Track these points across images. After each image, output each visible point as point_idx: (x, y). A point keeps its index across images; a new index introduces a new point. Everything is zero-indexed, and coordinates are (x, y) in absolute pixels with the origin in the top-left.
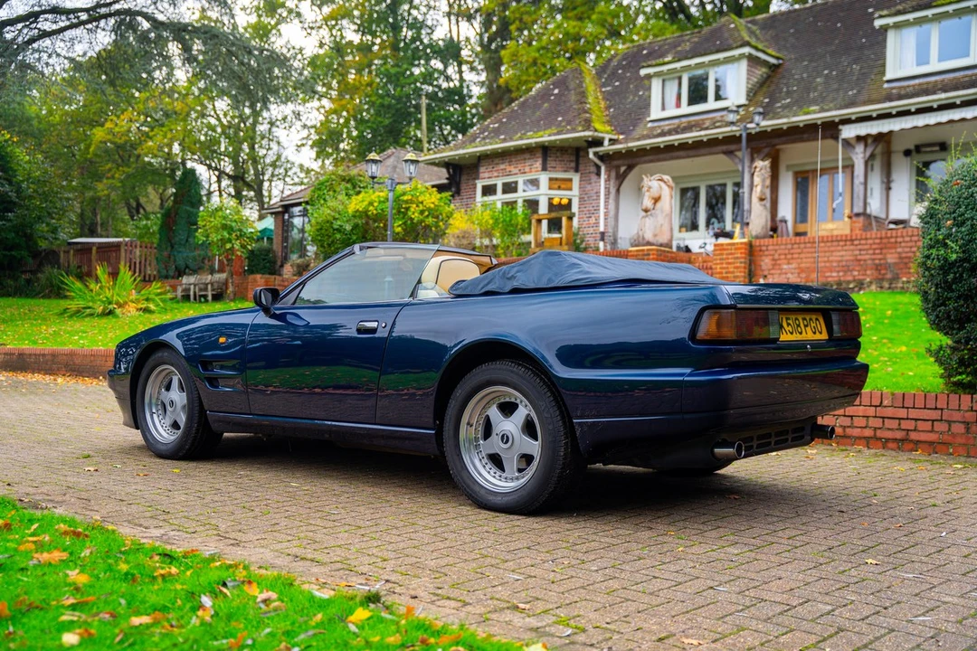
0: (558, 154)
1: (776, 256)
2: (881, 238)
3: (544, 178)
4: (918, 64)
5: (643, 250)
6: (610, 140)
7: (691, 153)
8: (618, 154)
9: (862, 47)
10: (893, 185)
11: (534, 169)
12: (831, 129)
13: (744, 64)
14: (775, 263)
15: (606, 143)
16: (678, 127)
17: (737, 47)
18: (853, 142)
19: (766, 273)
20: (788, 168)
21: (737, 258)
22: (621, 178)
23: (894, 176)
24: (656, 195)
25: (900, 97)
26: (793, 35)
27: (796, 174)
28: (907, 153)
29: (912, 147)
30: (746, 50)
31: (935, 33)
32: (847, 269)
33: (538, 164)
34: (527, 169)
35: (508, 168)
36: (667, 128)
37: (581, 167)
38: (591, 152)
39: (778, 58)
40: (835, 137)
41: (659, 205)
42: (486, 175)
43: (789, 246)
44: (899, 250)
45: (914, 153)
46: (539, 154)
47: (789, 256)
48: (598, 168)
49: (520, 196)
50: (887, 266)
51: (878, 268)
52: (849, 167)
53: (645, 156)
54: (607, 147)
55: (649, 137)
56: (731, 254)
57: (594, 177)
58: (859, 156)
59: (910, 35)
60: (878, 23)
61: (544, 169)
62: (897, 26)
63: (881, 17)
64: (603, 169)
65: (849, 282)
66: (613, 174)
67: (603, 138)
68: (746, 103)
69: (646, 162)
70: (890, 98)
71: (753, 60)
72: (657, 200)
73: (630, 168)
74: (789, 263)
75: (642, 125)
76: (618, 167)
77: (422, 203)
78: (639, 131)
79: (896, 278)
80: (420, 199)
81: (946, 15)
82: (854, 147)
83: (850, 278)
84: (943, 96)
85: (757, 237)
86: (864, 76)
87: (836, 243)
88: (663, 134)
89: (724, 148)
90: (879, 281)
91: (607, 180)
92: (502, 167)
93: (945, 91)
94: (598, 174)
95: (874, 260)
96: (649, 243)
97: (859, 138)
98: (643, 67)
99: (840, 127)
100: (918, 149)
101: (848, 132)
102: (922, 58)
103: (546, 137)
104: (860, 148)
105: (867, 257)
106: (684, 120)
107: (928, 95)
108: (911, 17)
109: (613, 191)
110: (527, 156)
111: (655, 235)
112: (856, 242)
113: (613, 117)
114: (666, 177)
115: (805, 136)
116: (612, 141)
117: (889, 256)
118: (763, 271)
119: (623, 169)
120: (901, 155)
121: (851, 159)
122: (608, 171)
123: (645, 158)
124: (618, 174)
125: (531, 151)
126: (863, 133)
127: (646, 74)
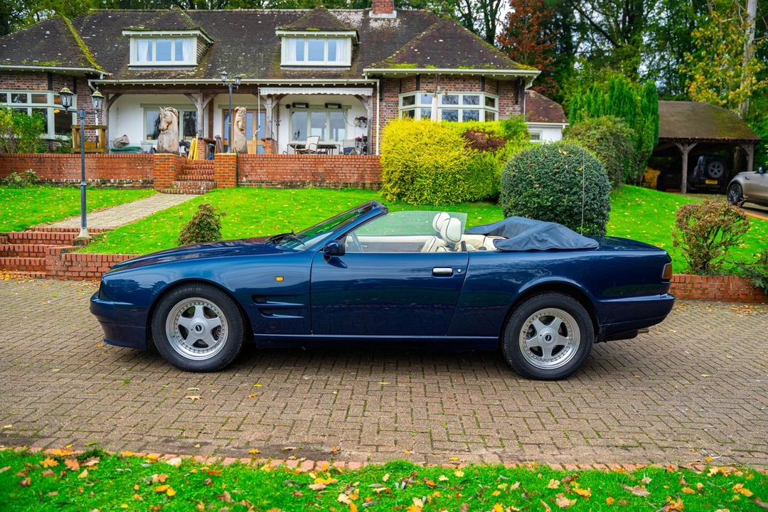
0: (61, 79)
1: (254, 165)
2: (315, 159)
3: (50, 96)
4: (297, 60)
5: (165, 156)
6: (104, 75)
8: (110, 86)
9: (261, 43)
10: (280, 123)
11: (42, 89)
12: (253, 89)
13: (195, 41)
14: (253, 168)
15: (102, 77)
16: (152, 73)
17: (192, 30)
18: (265, 98)
19: (247, 174)
20: (219, 106)
21: (231, 164)
22: (110, 102)
23: (281, 118)
24: (170, 121)
25: (293, 77)
26: (214, 26)
27: (224, 111)
28: (288, 106)
29: (291, 104)
30: (198, 32)
31: (306, 44)
32: (296, 175)
33: (45, 85)
34: (35, 87)
35: (17, 84)
36: (145, 73)
37: (78, 90)
38: (90, 82)
39: (211, 40)
40: (256, 93)
41: (170, 127)
43: (262, 159)
44: (325, 166)
45: (291, 107)
46: (45, 77)
47: (261, 165)
49: (30, 105)
50: (318, 174)
51: (313, 175)
52: (264, 110)
53: (130, 89)
54: (101, 80)
55: (131, 77)
56: (226, 162)
57: (89, 99)
58: (269, 105)
59: (293, 42)
60: (278, 33)
61: (50, 88)
62: (287, 37)
63: (279, 30)
65: (297, 182)
67: (100, 74)
68: (195, 63)
69: (129, 93)
70: (285, 76)
71: (200, 38)
72: (169, 123)
73: (117, 95)
74: (261, 169)
75: (123, 68)
76: (108, 94)
78: (123, 72)
79: (323, 181)
81: (312, 36)
82: (266, 101)
83: (298, 180)
84: (317, 80)
85: (240, 152)
86: (267, 61)
87: (289, 160)
88: (141, 77)
89: (185, 91)
90: (314, 182)
92: (10, 82)
93: (317, 78)
95: (311, 170)
96: (166, 151)
97: (269, 96)
98: (125, 30)
99: (259, 88)
100: (294, 105)
101: (264, 92)
102: (300, 57)
103: (53, 67)
104: (269, 102)
105: (307, 168)
106: (155, 69)
107: (308, 78)
108: (295, 33)
109: (104, 108)
110: (35, 77)
111: (170, 146)
112: (301, 160)
113: (97, 59)
114: (174, 110)
115: (237, 90)
116: (106, 77)
117: (319, 168)
118: (245, 172)
119: (111, 96)
120: (285, 107)
121: (264, 106)
123: (128, 91)
124: (108, 98)
125: (37, 74)
126: (272, 93)
127: (126, 35)
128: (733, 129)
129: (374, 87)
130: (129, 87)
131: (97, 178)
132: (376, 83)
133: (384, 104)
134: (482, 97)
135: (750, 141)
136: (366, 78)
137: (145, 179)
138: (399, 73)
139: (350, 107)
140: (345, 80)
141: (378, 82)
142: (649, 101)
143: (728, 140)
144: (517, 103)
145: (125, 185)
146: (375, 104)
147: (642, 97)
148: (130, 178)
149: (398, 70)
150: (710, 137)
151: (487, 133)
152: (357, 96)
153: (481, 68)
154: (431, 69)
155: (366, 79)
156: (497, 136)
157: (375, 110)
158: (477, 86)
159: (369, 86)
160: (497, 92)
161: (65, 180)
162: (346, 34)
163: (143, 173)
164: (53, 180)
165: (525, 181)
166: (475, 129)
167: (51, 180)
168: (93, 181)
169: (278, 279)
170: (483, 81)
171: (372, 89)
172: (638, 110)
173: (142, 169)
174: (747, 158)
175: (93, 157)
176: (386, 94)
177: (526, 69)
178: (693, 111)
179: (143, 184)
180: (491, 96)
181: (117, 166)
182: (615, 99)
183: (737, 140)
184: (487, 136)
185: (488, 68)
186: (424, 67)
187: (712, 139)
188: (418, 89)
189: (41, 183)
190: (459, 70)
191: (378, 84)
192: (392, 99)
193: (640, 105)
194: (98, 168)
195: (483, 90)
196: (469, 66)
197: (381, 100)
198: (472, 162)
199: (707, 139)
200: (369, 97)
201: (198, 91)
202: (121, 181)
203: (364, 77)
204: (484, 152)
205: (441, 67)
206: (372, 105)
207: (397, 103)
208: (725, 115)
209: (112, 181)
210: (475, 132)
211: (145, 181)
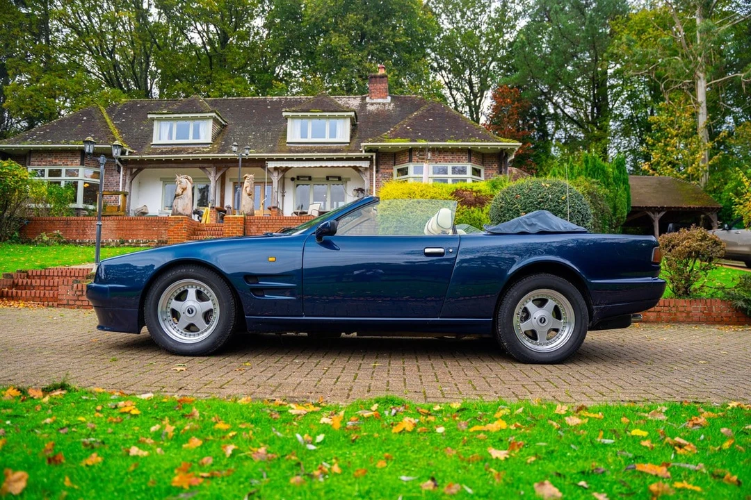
1: (259, 226)
3: (82, 171)
4: (302, 138)
5: (179, 218)
6: (129, 152)
7: (180, 165)
8: (134, 161)
9: (269, 124)
10: (285, 194)
11: (75, 164)
12: (261, 163)
13: (211, 122)
14: (258, 229)
15: (127, 153)
16: (172, 150)
17: (209, 112)
18: (272, 170)
20: (231, 180)
21: (239, 225)
22: (133, 176)
23: (286, 190)
24: (184, 187)
25: (297, 152)
26: (229, 111)
27: (235, 184)
28: (293, 179)
29: (295, 177)
30: (214, 115)
31: (310, 124)
33: (78, 161)
34: (69, 163)
35: (54, 161)
36: (164, 150)
37: (106, 166)
39: (225, 122)
40: (264, 167)
41: (185, 193)
42: (36, 163)
43: (267, 221)
45: (296, 180)
46: (78, 154)
47: (266, 226)
48: (119, 167)
49: (64, 178)
52: (271, 183)
53: (151, 164)
54: (127, 156)
55: (154, 153)
56: (235, 223)
57: (115, 173)
58: (275, 178)
59: (298, 123)
60: (284, 114)
61: (82, 164)
62: (293, 117)
63: (286, 111)
64: (122, 168)
66: (129, 172)
67: (126, 150)
68: (211, 142)
69: (150, 168)
70: (291, 151)
71: (215, 120)
72: (184, 189)
73: (140, 170)
74: (266, 230)
75: (147, 146)
76: (132, 168)
77: (17, 175)
78: (146, 149)
80: (16, 173)
81: (315, 117)
82: (273, 174)
84: (319, 154)
85: (247, 215)
86: (274, 139)
88: (162, 153)
89: (201, 165)
91: (125, 175)
92: (49, 159)
93: (318, 152)
94: (119, 172)
96: (180, 214)
97: (276, 169)
98: (150, 113)
99: (266, 162)
100: (298, 178)
101: (271, 165)
102: (304, 135)
104: (276, 174)
106: (175, 146)
107: (311, 153)
108: (300, 114)
109: (128, 182)
110: (70, 155)
113: (125, 139)
114: (189, 177)
115: (247, 164)
119: (134, 170)
120: (290, 180)
121: (271, 179)
122: (125, 170)
123: (150, 165)
124: (131, 172)
125: (72, 152)
126: (278, 166)
127: (151, 118)
128: (697, 199)
129: (370, 160)
130: (150, 162)
131: (117, 238)
132: (372, 156)
133: (380, 175)
134: (469, 167)
135: (714, 208)
136: (364, 151)
137: (160, 239)
138: (393, 147)
139: (349, 179)
140: (345, 154)
141: (374, 155)
142: (620, 173)
143: (694, 208)
144: (501, 173)
145: (141, 245)
146: (371, 175)
147: (613, 169)
148: (147, 239)
149: (393, 144)
150: (677, 206)
151: (474, 192)
152: (355, 168)
153: (467, 142)
154: (422, 143)
155: (364, 153)
156: (484, 194)
157: (371, 181)
158: (464, 158)
159: (366, 159)
160: (483, 164)
161: (87, 241)
162: (345, 114)
163: (158, 234)
164: (77, 241)
165: (511, 210)
166: (464, 188)
167: (75, 241)
168: (113, 241)
169: (271, 259)
170: (470, 153)
171: (369, 162)
172: (611, 180)
173: (158, 230)
174: (712, 224)
175: (114, 220)
176: (381, 167)
177: (508, 142)
178: (660, 184)
179: (157, 244)
180: (477, 167)
181: (135, 227)
182: (590, 171)
183: (701, 208)
184: (474, 194)
185: (474, 141)
186: (416, 141)
187: (679, 208)
188: (410, 161)
189: (67, 243)
190: (447, 143)
191: (374, 157)
192: (387, 171)
193: (611, 176)
194: (118, 229)
195: (470, 161)
196: (457, 140)
197: (377, 172)
198: (461, 217)
199: (675, 208)
200: (366, 168)
201: (211, 165)
202: (138, 241)
203: (362, 152)
204: (472, 208)
205: (431, 141)
206: (369, 176)
207: (392, 175)
208: (688, 187)
209: (130, 241)
210: (463, 191)
211: (159, 242)
